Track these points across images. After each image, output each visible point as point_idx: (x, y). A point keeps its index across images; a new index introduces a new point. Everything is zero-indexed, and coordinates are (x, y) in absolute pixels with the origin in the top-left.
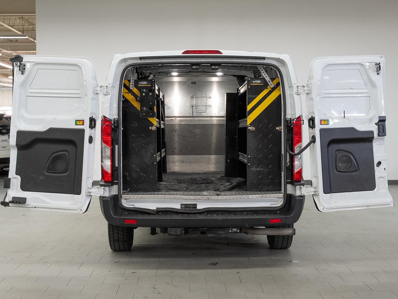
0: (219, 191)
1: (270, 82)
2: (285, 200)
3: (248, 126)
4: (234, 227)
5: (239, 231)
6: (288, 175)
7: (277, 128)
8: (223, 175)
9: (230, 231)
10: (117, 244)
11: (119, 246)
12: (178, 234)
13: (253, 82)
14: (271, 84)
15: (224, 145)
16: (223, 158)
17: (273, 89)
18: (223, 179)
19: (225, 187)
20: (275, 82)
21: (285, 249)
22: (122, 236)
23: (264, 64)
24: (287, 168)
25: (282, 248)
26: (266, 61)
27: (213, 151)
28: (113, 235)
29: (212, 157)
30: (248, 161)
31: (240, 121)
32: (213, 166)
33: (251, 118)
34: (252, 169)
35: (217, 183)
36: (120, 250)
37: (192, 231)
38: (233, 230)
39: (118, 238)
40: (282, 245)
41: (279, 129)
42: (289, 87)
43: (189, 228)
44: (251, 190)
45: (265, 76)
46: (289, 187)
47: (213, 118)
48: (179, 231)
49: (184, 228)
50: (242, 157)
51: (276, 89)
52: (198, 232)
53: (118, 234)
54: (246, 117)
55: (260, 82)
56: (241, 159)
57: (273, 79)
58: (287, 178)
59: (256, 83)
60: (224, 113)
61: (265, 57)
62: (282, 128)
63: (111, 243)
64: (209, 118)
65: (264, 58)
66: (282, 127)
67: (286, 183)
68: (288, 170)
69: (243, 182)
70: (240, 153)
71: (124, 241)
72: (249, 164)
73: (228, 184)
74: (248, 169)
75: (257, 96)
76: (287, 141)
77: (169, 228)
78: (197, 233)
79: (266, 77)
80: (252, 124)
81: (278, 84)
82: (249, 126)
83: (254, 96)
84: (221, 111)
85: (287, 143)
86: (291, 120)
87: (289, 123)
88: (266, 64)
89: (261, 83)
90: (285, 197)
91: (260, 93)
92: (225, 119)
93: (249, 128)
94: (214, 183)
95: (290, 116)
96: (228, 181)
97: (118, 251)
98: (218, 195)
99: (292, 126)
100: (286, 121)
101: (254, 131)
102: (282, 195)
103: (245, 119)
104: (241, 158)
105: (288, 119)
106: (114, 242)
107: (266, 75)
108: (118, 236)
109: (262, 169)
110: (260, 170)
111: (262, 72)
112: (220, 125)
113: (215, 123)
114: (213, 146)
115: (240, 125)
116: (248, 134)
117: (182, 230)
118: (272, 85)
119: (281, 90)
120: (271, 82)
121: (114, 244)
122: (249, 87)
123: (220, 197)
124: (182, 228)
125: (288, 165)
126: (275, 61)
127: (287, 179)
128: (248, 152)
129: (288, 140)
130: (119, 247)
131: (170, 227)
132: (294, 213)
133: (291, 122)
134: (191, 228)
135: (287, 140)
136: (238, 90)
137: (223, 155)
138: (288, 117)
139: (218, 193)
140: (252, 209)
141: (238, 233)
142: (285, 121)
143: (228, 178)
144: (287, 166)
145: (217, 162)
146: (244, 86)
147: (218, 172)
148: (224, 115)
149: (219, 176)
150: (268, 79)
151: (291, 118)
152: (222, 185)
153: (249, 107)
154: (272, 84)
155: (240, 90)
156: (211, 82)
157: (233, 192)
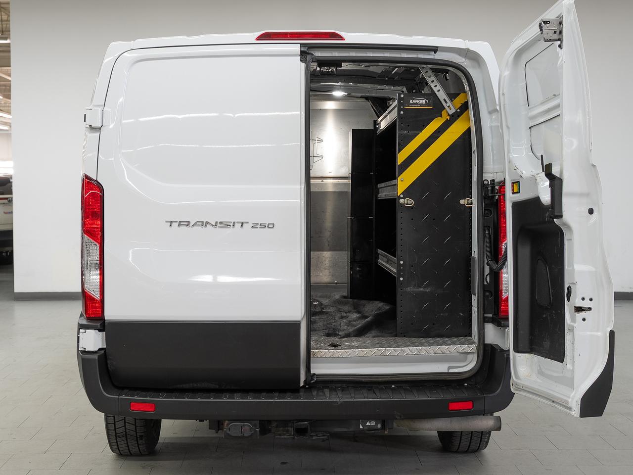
0: (336, 335)
1: (446, 102)
2: (481, 358)
3: (400, 198)
4: (370, 419)
5: (379, 426)
6: (486, 303)
7: (462, 202)
8: (345, 294)
9: (361, 427)
10: (122, 443)
11: (128, 447)
12: (246, 435)
13: (411, 101)
14: (449, 106)
15: (346, 233)
16: (344, 257)
17: (454, 117)
18: (346, 304)
19: (349, 324)
20: (459, 101)
21: (474, 452)
22: (133, 427)
23: (435, 62)
24: (484, 289)
25: (470, 451)
26: (439, 56)
27: (327, 244)
28: (114, 424)
29: (324, 255)
30: (399, 270)
31: (380, 186)
32: (327, 272)
33: (405, 180)
34: (409, 289)
35: (333, 314)
36: (131, 453)
37: (277, 427)
38: (368, 424)
39: (125, 431)
40: (469, 446)
41: (466, 203)
42: (490, 113)
43: (269, 422)
44: (404, 335)
45: (435, 90)
46: (490, 328)
47: (325, 181)
48: (247, 429)
49: (260, 421)
50: (385, 259)
51: (459, 116)
52: (290, 429)
53: (125, 422)
54: (395, 178)
55: (424, 101)
56: (383, 265)
57: (452, 97)
58: (483, 309)
59: (417, 104)
60: (347, 170)
61: (437, 47)
62: (474, 202)
63: (112, 441)
64: (319, 181)
65: (435, 49)
66: (474, 199)
67: (482, 322)
68: (487, 294)
69: (386, 312)
70: (379, 251)
71: (137, 437)
72: (401, 279)
73: (356, 315)
74: (399, 290)
75: (417, 132)
76: (484, 231)
77: (227, 422)
78: (288, 431)
79: (439, 91)
80: (407, 193)
81: (464, 107)
82: (402, 196)
83: (411, 133)
84: (342, 166)
85: (484, 234)
86: (494, 184)
87: (490, 192)
88: (439, 62)
89: (427, 104)
90: (481, 352)
91: (424, 126)
92: (350, 181)
93: (401, 200)
94: (327, 313)
95: (492, 175)
96: (357, 309)
97: (127, 455)
98: (334, 346)
99: (497, 197)
100: (482, 185)
101: (412, 208)
102: (473, 347)
103: (393, 182)
104: (382, 262)
105: (486, 182)
106: (116, 439)
107: (439, 87)
108: (125, 426)
109: (428, 290)
110: (426, 292)
111: (429, 80)
112: (340, 194)
113: (330, 189)
114: (327, 234)
115: (380, 194)
116: (399, 215)
117: (255, 425)
118: (450, 108)
119: (472, 118)
120: (449, 103)
121: (117, 442)
122: (402, 113)
123: (338, 352)
124: (255, 422)
125: (487, 282)
126: (460, 55)
127: (484, 314)
128: (398, 253)
129: (486, 228)
130: (129, 449)
131: (228, 420)
132: (501, 388)
133: (493, 187)
134: (277, 421)
135: (483, 227)
136: (375, 123)
137: (346, 251)
138: (488, 177)
139: (335, 340)
140: (409, 378)
141: (378, 429)
142: (480, 187)
143: (356, 300)
144: (485, 283)
145: (335, 265)
146: (389, 113)
147: (336, 283)
148: (347, 175)
149: (337, 296)
150: (442, 95)
151: (493, 180)
152: (342, 317)
153: (401, 157)
154: (451, 106)
155: (380, 123)
156: (323, 111)
157: (367, 339)
